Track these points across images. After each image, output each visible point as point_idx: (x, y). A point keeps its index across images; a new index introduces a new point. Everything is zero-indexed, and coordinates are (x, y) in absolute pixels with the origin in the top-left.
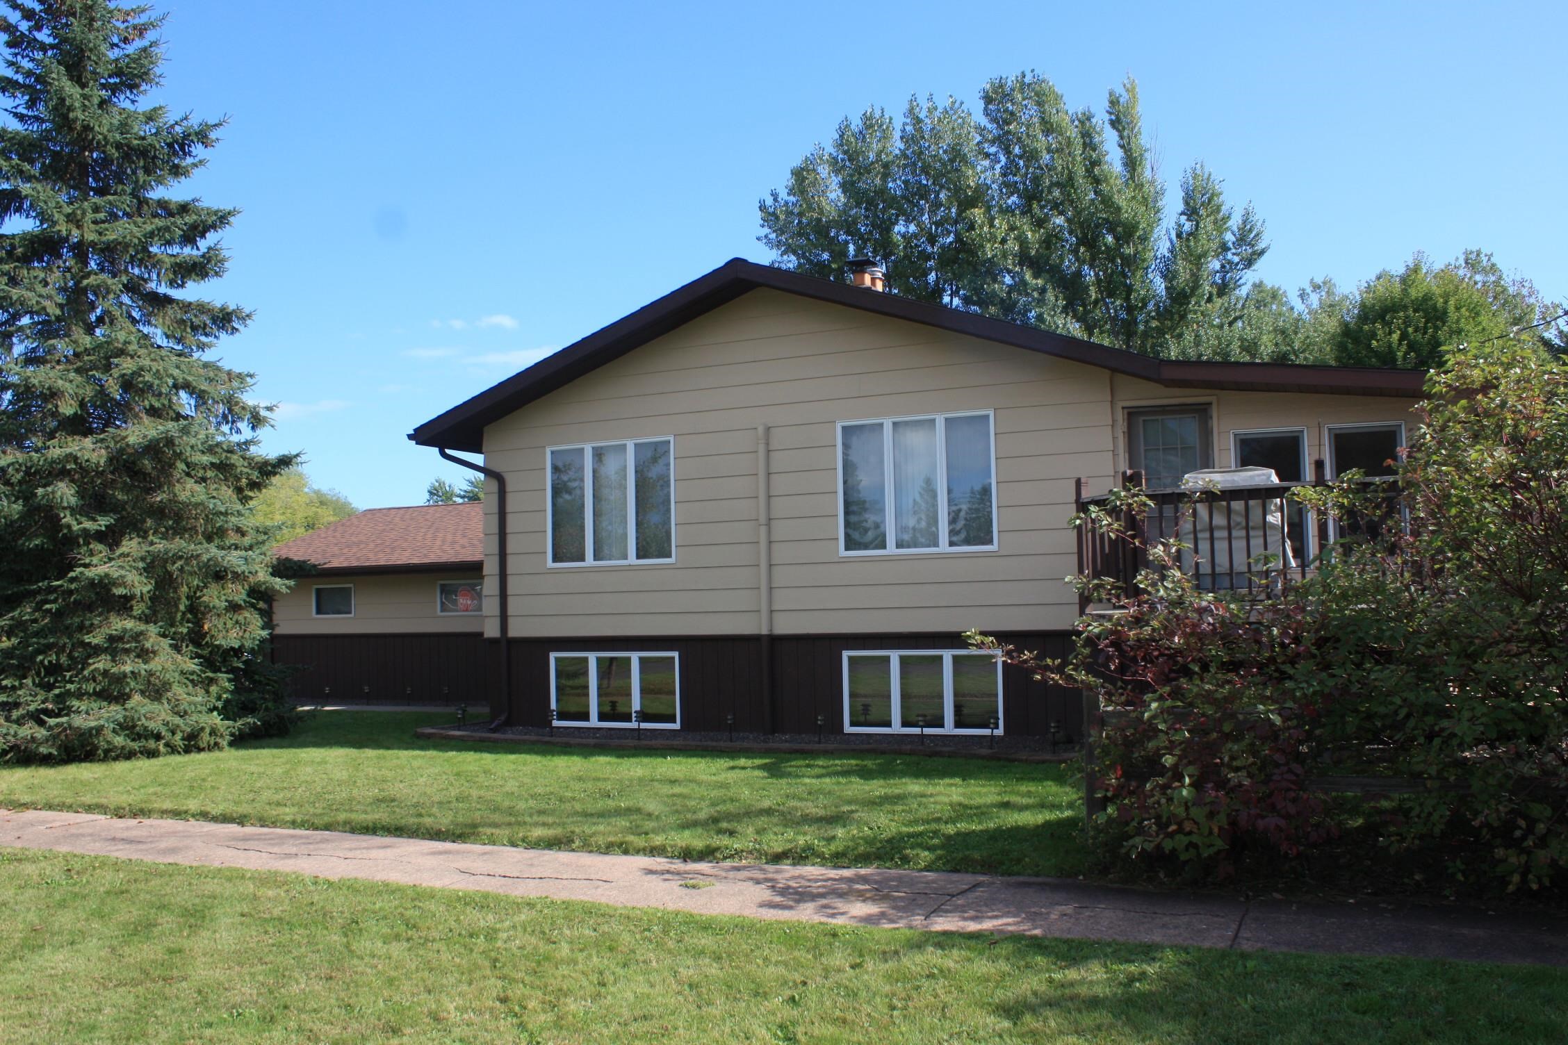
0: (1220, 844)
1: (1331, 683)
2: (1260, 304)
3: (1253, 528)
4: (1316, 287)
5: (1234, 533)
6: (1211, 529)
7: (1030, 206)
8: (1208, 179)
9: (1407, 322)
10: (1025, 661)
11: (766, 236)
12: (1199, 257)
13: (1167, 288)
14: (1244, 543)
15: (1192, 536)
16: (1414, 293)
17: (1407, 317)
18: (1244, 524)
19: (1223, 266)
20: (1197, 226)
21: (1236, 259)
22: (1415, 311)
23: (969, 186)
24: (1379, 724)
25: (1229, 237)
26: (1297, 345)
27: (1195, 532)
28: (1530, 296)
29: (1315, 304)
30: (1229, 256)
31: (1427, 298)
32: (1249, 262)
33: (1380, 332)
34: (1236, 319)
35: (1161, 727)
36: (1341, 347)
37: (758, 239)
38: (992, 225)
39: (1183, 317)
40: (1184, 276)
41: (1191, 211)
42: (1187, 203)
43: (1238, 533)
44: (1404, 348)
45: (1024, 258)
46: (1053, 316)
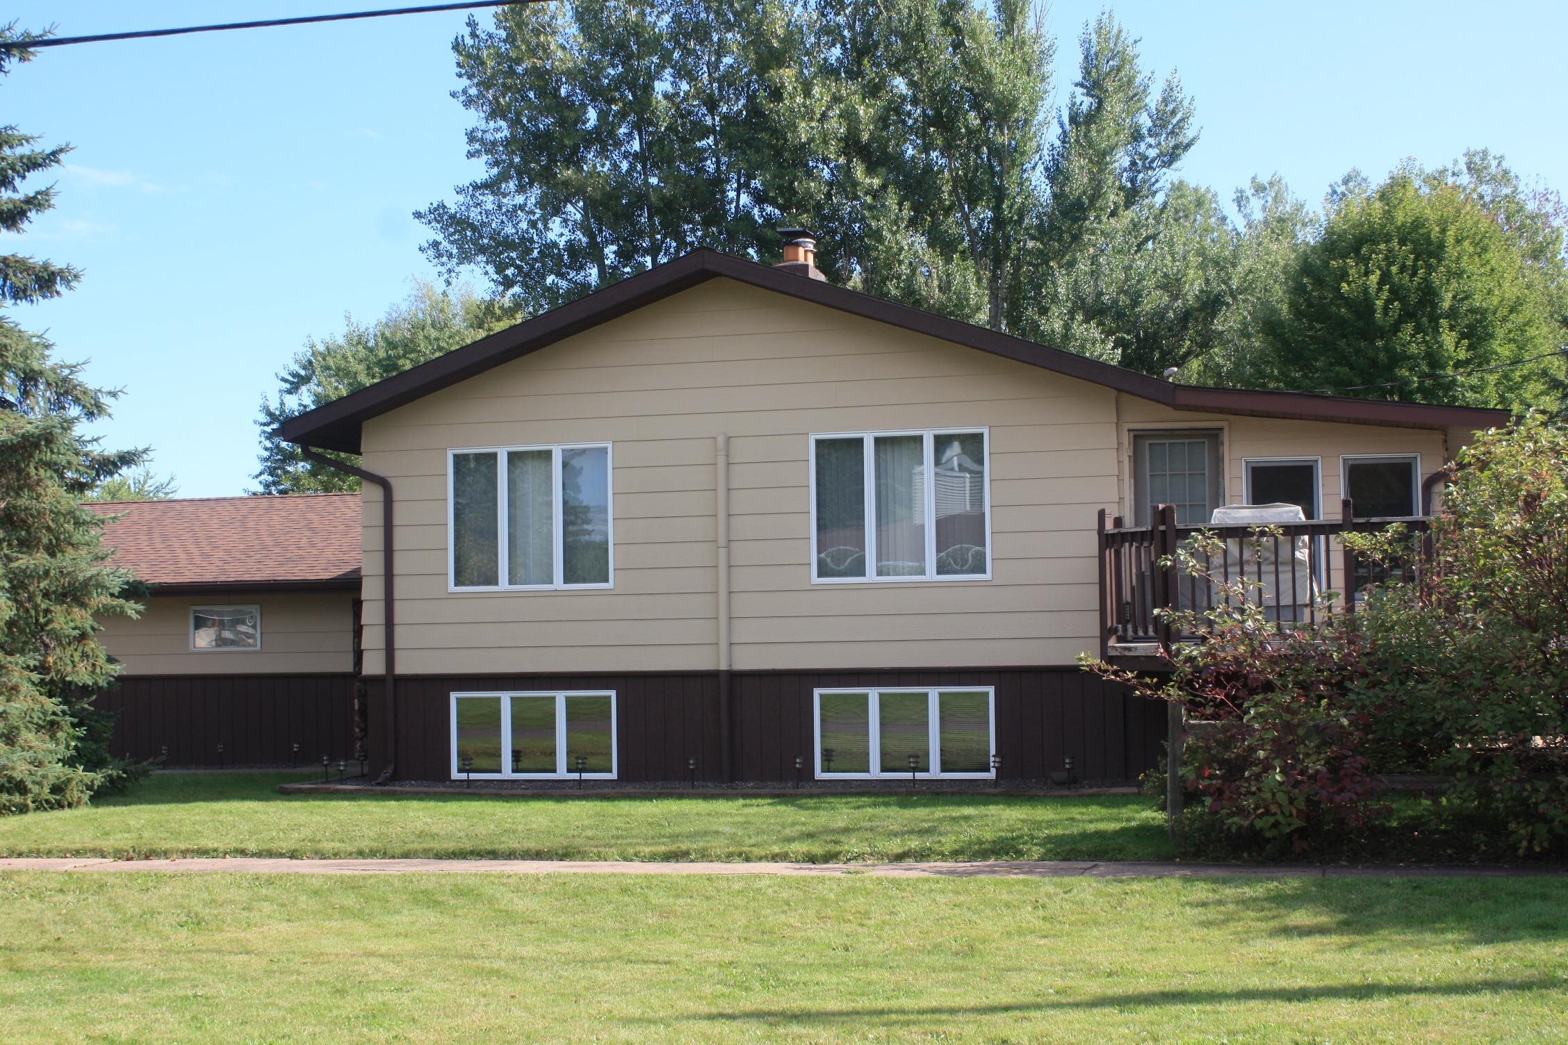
0: (1297, 823)
1: (1382, 695)
2: (1181, 214)
3: (1281, 563)
4: (1260, 189)
5: (1263, 568)
6: (1241, 563)
7: (860, 64)
8: (1118, 37)
9: (1390, 259)
10: (1129, 680)
11: (465, 92)
12: (1104, 154)
13: (1055, 196)
14: (1273, 578)
15: (1222, 570)
16: (1400, 217)
17: (1390, 251)
18: (1273, 558)
19: (1133, 163)
20: (1100, 103)
21: (1152, 153)
22: (1402, 242)
23: (774, 33)
24: (1420, 728)
25: (1145, 121)
26: (1235, 283)
27: (1226, 566)
28: (1556, 214)
29: (1258, 216)
30: (1143, 146)
31: (1417, 224)
32: (1171, 157)
33: (1352, 271)
34: (1147, 239)
35: (1256, 726)
36: (1299, 289)
37: (453, 95)
38: (807, 93)
39: (1076, 238)
40: (1080, 182)
41: (1093, 84)
42: (1087, 72)
43: (1268, 568)
44: (1385, 295)
45: (852, 145)
46: (894, 233)
